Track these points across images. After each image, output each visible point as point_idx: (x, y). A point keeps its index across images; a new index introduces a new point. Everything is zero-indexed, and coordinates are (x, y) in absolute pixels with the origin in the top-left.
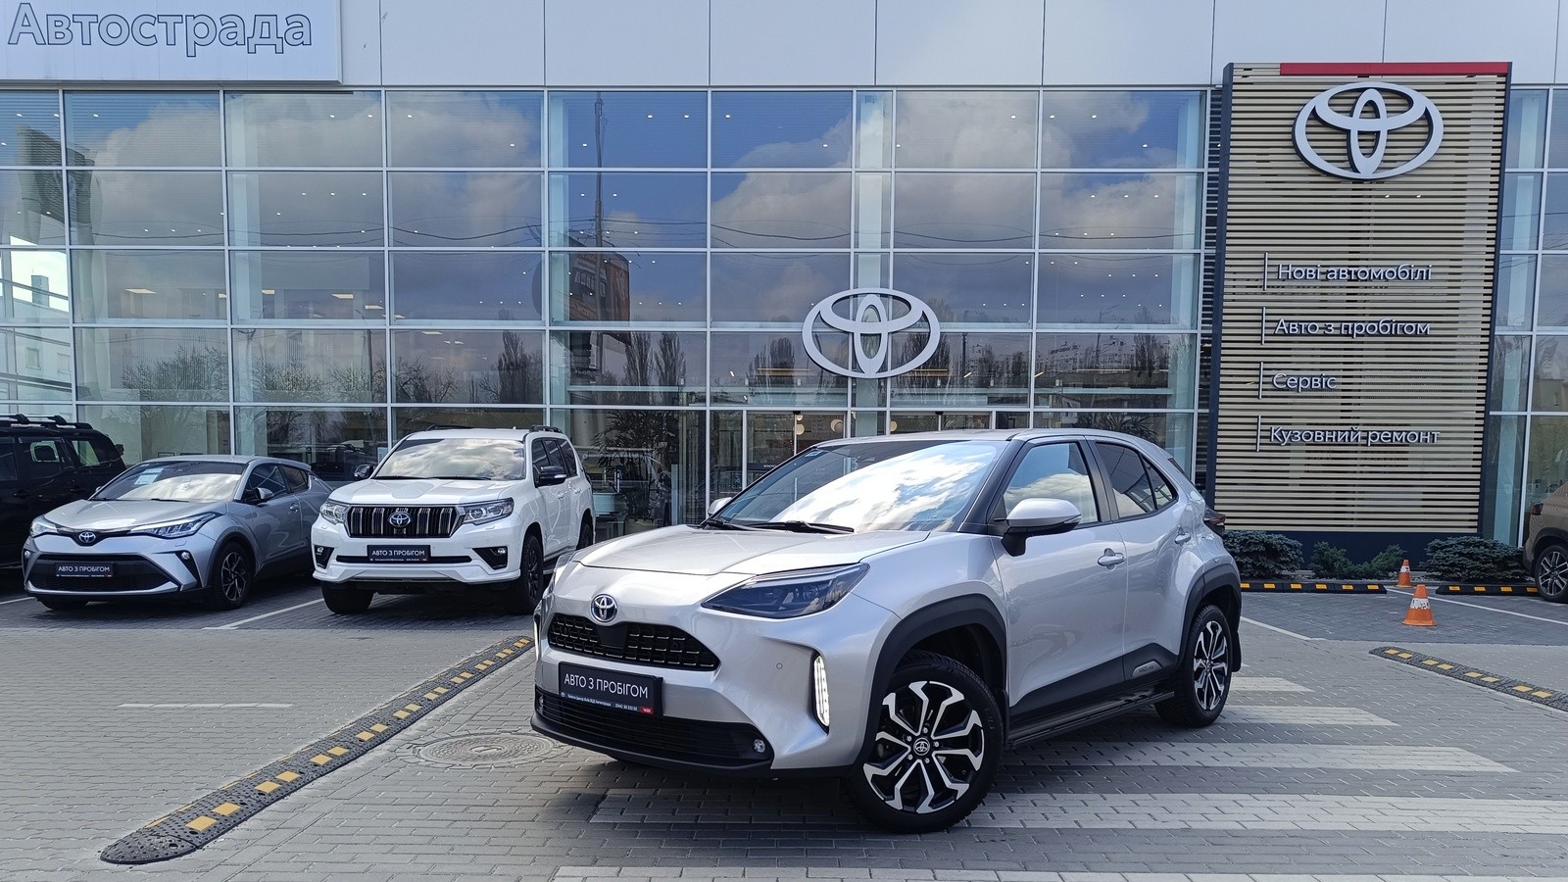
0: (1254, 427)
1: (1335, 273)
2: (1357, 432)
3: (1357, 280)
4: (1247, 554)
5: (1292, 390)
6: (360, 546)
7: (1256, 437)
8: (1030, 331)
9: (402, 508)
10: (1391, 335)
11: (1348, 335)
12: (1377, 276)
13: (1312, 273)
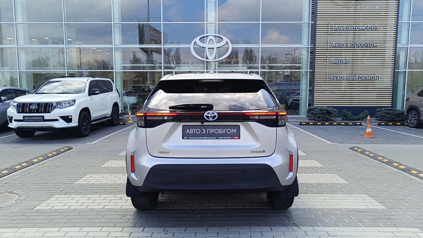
0: (325, 75)
1: (349, 28)
2: (356, 76)
3: (356, 30)
4: (321, 114)
5: (336, 64)
6: (20, 116)
7: (326, 78)
8: (259, 47)
9: (35, 103)
10: (366, 47)
11: (353, 47)
12: (362, 29)
13: (343, 28)
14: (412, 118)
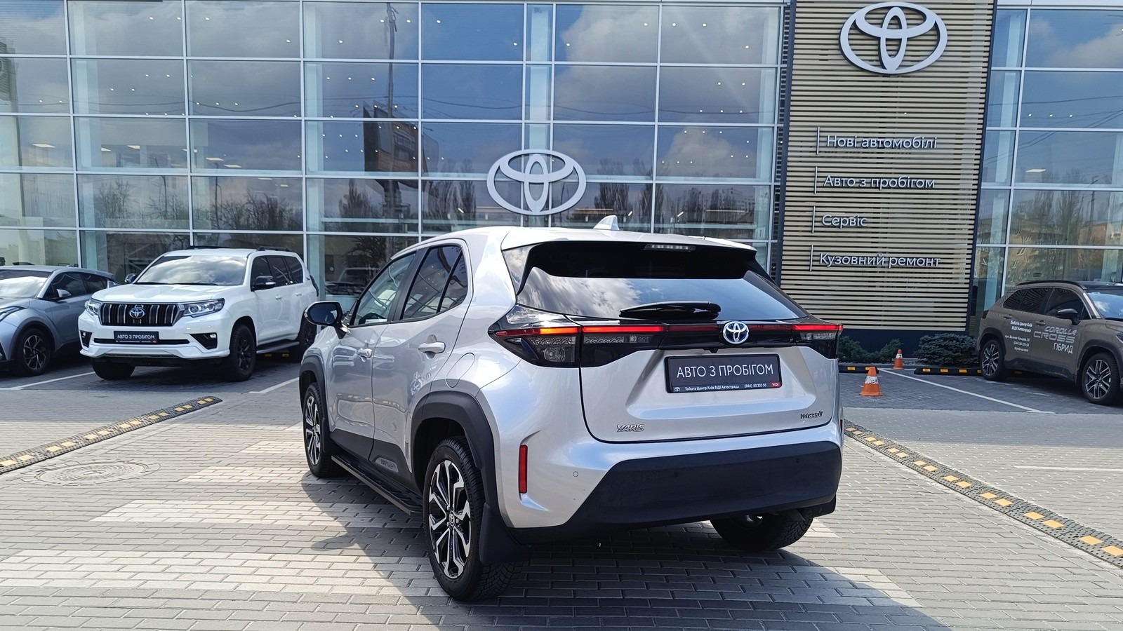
0: (808, 253)
1: (868, 143)
2: (882, 258)
3: (884, 148)
5: (835, 227)
6: (109, 331)
7: (810, 261)
8: (651, 182)
9: (139, 305)
10: (906, 188)
11: (876, 188)
12: (897, 145)
13: (851, 142)
14: (990, 357)
